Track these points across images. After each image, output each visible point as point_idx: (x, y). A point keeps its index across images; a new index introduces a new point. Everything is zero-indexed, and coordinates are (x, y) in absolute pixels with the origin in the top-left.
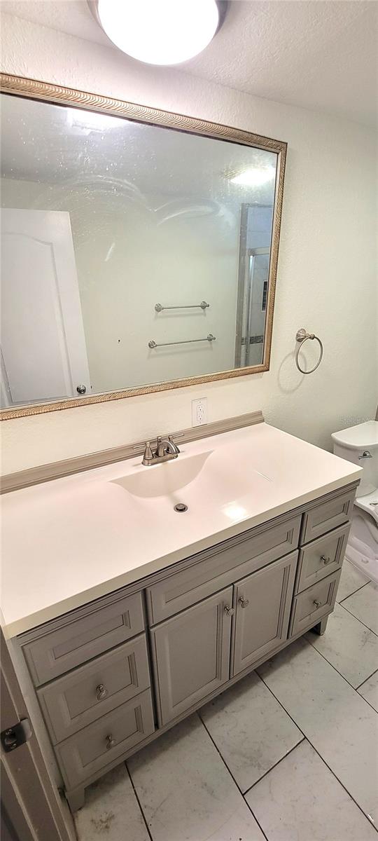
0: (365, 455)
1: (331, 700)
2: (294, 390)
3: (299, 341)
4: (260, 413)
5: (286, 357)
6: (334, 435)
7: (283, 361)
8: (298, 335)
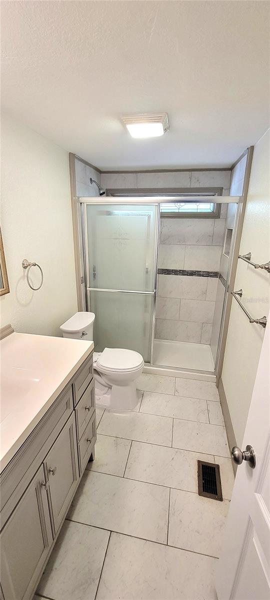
0: (83, 334)
1: (114, 494)
2: (29, 303)
3: (25, 268)
4: (10, 326)
5: (19, 281)
6: (61, 327)
7: (17, 285)
8: (23, 264)
